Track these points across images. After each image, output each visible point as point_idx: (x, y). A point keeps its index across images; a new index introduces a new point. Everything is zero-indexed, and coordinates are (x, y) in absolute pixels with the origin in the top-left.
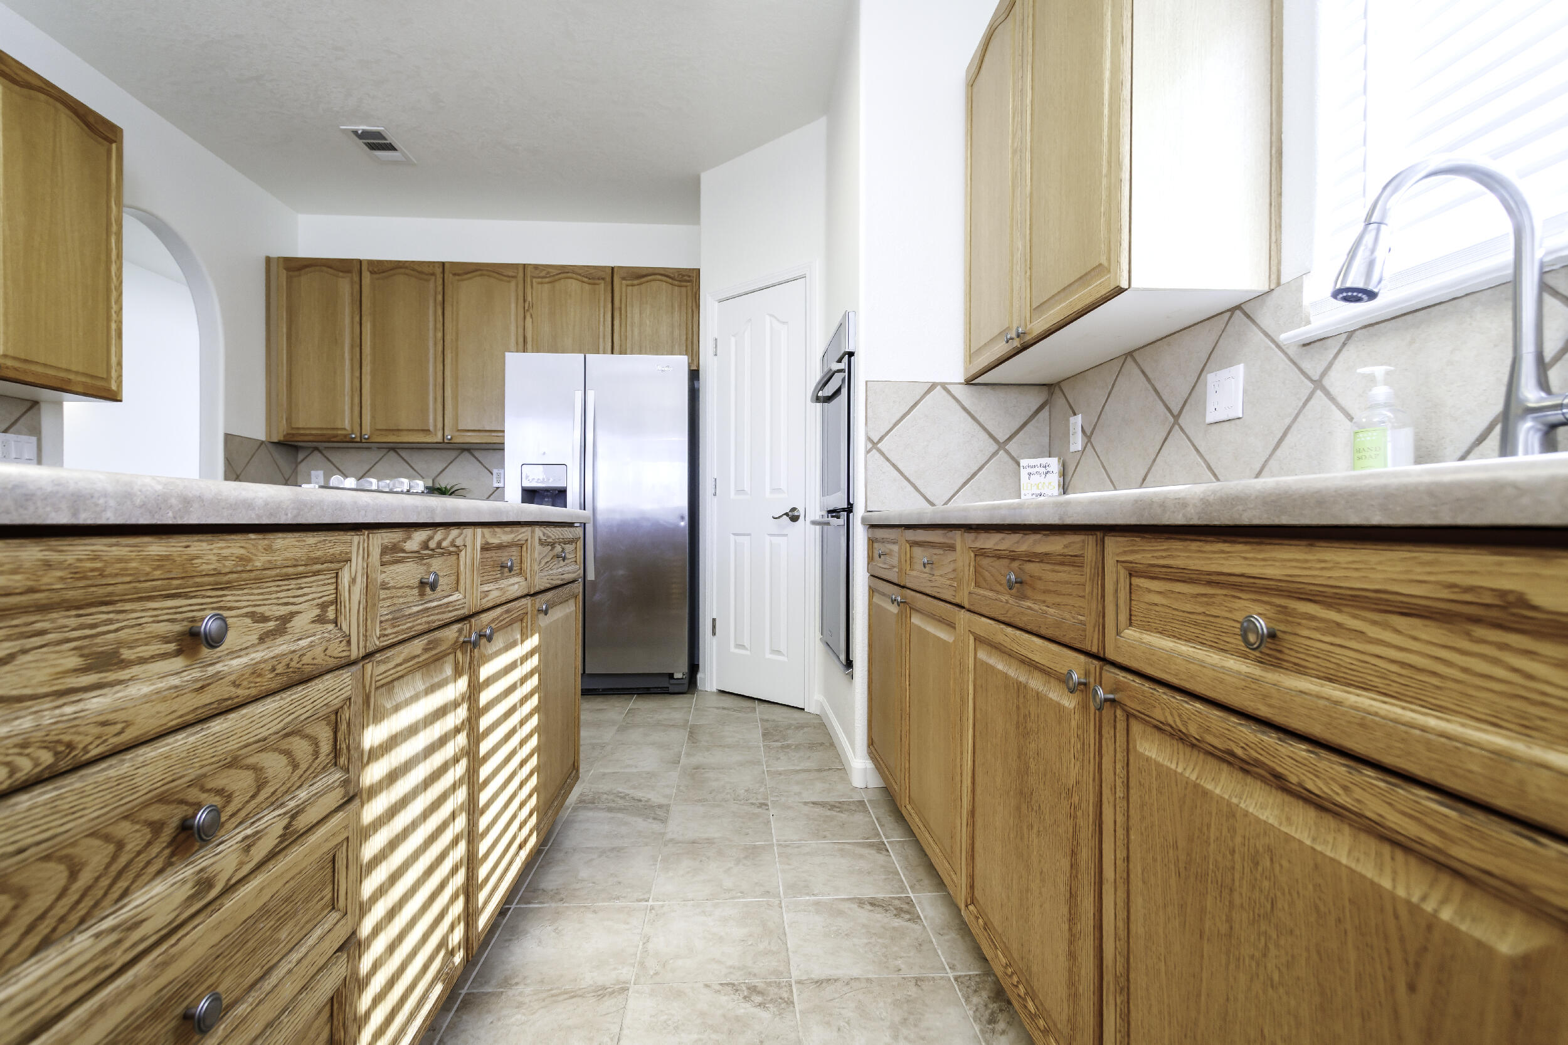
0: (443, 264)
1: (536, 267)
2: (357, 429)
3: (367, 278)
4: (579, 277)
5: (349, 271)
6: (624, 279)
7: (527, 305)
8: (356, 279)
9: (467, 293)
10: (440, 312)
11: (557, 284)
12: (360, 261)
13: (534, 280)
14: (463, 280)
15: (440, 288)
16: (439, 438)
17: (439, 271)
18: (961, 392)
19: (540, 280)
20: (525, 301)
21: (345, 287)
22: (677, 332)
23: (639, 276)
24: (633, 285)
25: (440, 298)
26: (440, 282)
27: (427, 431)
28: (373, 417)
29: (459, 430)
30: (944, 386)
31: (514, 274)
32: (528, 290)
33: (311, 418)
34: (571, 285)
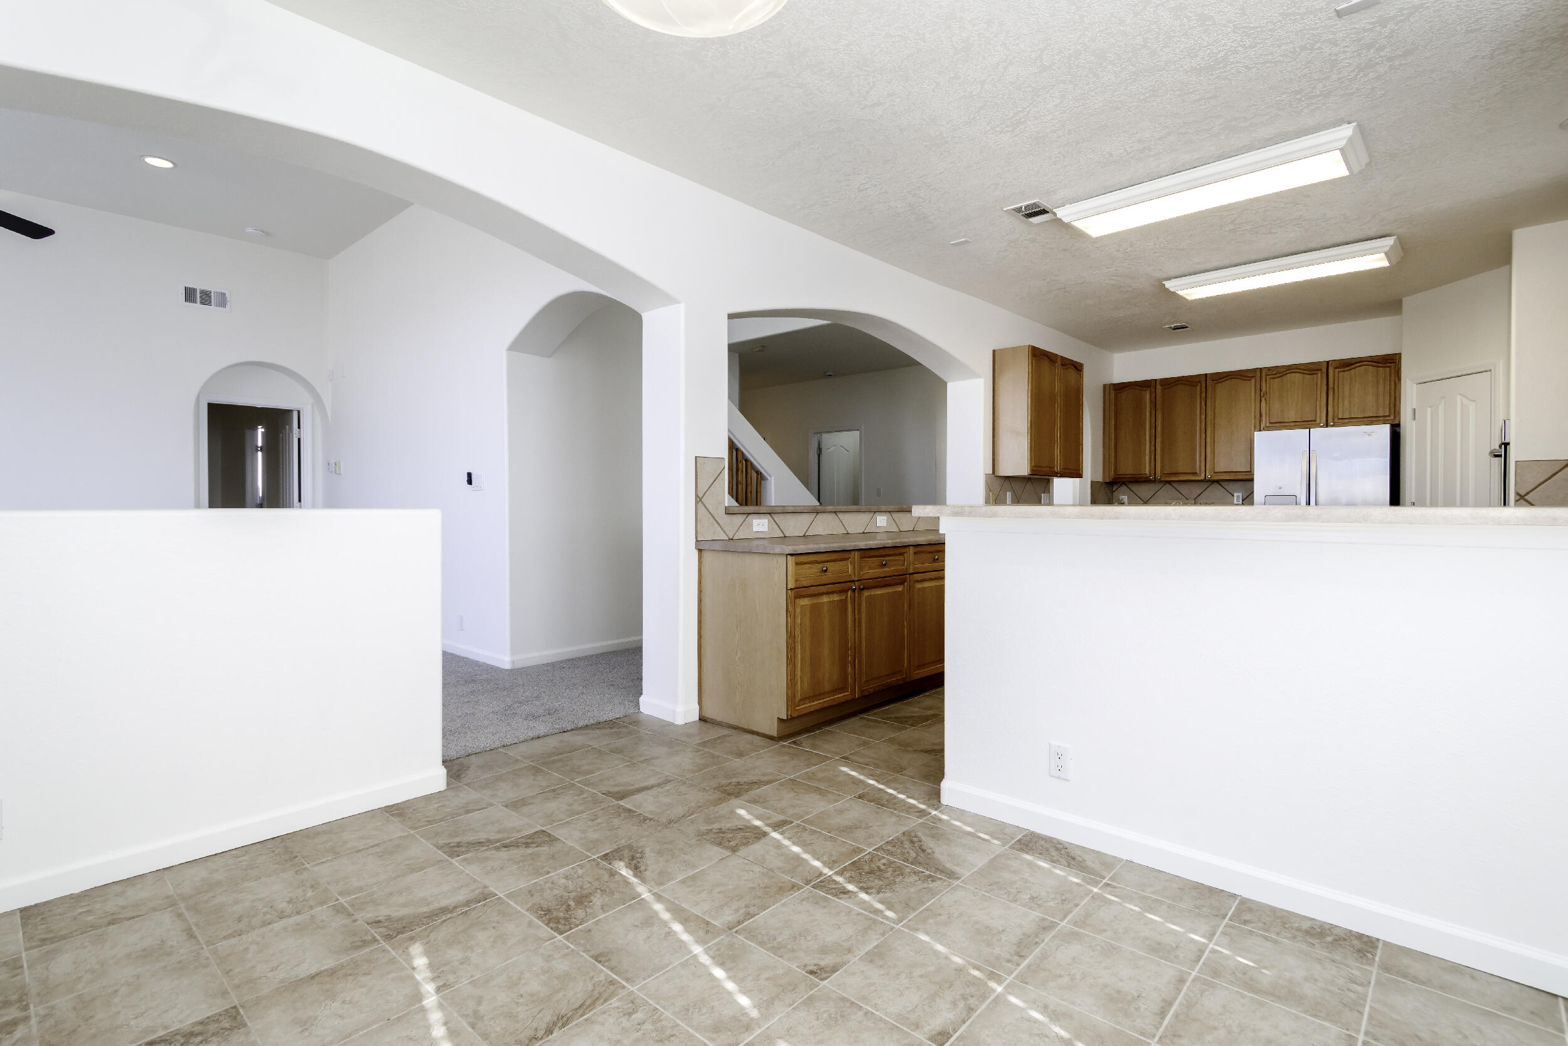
0: (1206, 375)
1: (1269, 369)
2: (1153, 472)
3: (1159, 387)
4: (1301, 371)
5: (1149, 387)
6: (1335, 368)
7: (1262, 393)
8: (1153, 390)
9: (1222, 390)
10: (1203, 403)
11: (1285, 378)
12: (1155, 380)
13: (1268, 377)
14: (1218, 383)
15: (1204, 390)
16: (1202, 477)
17: (1203, 379)
19: (1272, 376)
20: (1261, 391)
21: (1147, 396)
23: (1347, 365)
24: (1343, 371)
25: (1204, 395)
26: (1204, 386)
27: (1195, 474)
28: (1162, 467)
29: (1215, 472)
31: (1253, 375)
32: (1264, 384)
33: (1127, 469)
34: (1297, 377)
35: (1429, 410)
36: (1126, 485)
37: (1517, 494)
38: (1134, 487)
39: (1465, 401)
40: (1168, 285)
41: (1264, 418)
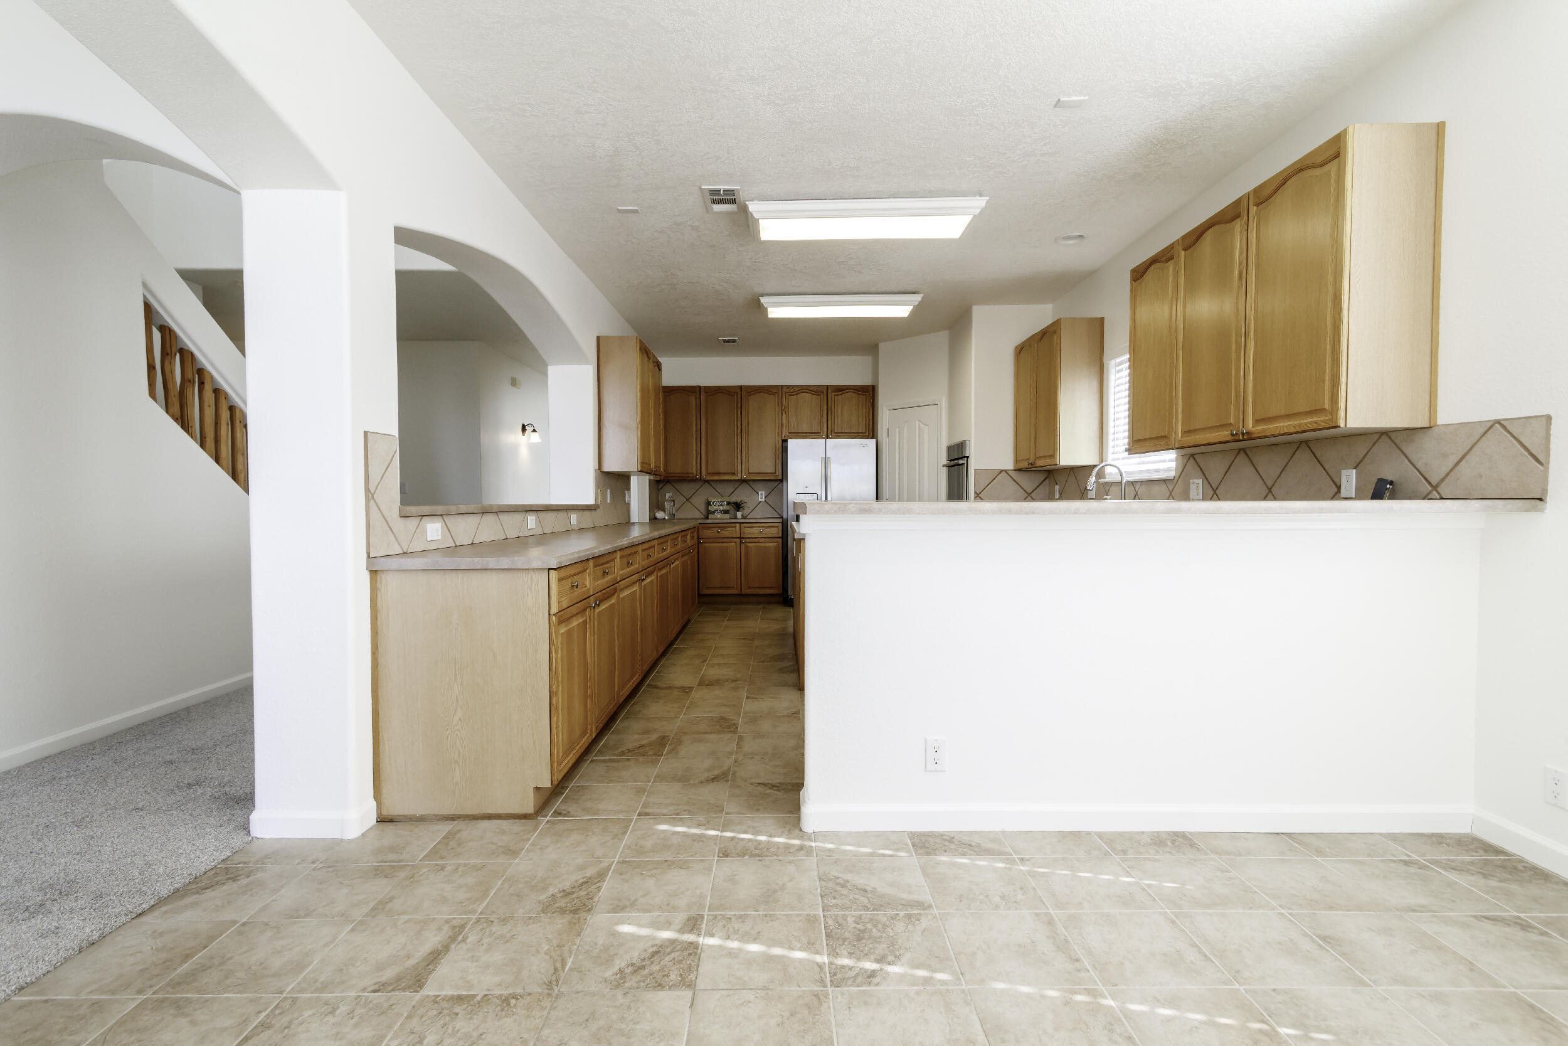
0: (741, 387)
1: (788, 387)
2: (699, 474)
3: (703, 393)
4: (809, 391)
5: (695, 392)
6: (832, 392)
7: (783, 408)
8: (698, 396)
9: (753, 402)
10: (739, 412)
11: (798, 396)
12: (700, 387)
13: (786, 394)
14: (750, 395)
15: (739, 400)
16: (739, 478)
17: (739, 391)
18: (1014, 474)
19: (789, 393)
20: (782, 406)
21: (693, 400)
22: (860, 420)
23: (840, 390)
24: (837, 395)
25: (739, 405)
26: (739, 396)
27: (733, 474)
28: (707, 467)
29: (749, 473)
30: (1006, 471)
31: (776, 391)
32: (784, 399)
33: (677, 468)
34: (806, 396)
35: (897, 429)
36: (670, 483)
37: (976, 493)
38: (678, 486)
39: (922, 425)
40: (763, 300)
41: (784, 428)
